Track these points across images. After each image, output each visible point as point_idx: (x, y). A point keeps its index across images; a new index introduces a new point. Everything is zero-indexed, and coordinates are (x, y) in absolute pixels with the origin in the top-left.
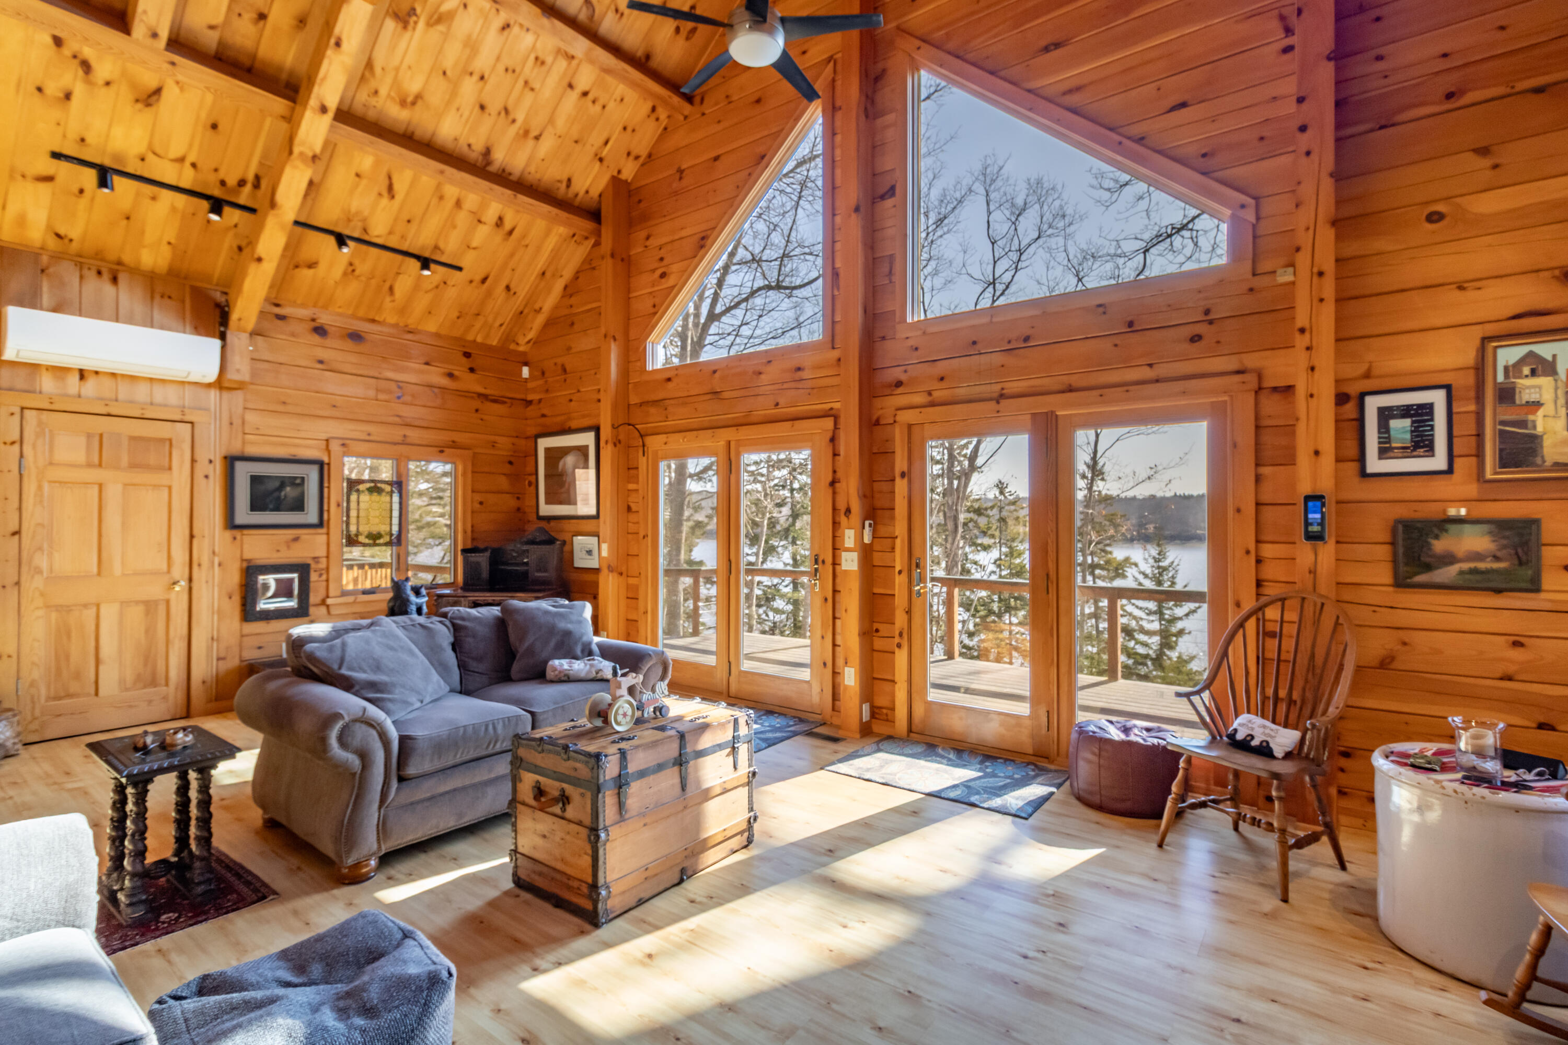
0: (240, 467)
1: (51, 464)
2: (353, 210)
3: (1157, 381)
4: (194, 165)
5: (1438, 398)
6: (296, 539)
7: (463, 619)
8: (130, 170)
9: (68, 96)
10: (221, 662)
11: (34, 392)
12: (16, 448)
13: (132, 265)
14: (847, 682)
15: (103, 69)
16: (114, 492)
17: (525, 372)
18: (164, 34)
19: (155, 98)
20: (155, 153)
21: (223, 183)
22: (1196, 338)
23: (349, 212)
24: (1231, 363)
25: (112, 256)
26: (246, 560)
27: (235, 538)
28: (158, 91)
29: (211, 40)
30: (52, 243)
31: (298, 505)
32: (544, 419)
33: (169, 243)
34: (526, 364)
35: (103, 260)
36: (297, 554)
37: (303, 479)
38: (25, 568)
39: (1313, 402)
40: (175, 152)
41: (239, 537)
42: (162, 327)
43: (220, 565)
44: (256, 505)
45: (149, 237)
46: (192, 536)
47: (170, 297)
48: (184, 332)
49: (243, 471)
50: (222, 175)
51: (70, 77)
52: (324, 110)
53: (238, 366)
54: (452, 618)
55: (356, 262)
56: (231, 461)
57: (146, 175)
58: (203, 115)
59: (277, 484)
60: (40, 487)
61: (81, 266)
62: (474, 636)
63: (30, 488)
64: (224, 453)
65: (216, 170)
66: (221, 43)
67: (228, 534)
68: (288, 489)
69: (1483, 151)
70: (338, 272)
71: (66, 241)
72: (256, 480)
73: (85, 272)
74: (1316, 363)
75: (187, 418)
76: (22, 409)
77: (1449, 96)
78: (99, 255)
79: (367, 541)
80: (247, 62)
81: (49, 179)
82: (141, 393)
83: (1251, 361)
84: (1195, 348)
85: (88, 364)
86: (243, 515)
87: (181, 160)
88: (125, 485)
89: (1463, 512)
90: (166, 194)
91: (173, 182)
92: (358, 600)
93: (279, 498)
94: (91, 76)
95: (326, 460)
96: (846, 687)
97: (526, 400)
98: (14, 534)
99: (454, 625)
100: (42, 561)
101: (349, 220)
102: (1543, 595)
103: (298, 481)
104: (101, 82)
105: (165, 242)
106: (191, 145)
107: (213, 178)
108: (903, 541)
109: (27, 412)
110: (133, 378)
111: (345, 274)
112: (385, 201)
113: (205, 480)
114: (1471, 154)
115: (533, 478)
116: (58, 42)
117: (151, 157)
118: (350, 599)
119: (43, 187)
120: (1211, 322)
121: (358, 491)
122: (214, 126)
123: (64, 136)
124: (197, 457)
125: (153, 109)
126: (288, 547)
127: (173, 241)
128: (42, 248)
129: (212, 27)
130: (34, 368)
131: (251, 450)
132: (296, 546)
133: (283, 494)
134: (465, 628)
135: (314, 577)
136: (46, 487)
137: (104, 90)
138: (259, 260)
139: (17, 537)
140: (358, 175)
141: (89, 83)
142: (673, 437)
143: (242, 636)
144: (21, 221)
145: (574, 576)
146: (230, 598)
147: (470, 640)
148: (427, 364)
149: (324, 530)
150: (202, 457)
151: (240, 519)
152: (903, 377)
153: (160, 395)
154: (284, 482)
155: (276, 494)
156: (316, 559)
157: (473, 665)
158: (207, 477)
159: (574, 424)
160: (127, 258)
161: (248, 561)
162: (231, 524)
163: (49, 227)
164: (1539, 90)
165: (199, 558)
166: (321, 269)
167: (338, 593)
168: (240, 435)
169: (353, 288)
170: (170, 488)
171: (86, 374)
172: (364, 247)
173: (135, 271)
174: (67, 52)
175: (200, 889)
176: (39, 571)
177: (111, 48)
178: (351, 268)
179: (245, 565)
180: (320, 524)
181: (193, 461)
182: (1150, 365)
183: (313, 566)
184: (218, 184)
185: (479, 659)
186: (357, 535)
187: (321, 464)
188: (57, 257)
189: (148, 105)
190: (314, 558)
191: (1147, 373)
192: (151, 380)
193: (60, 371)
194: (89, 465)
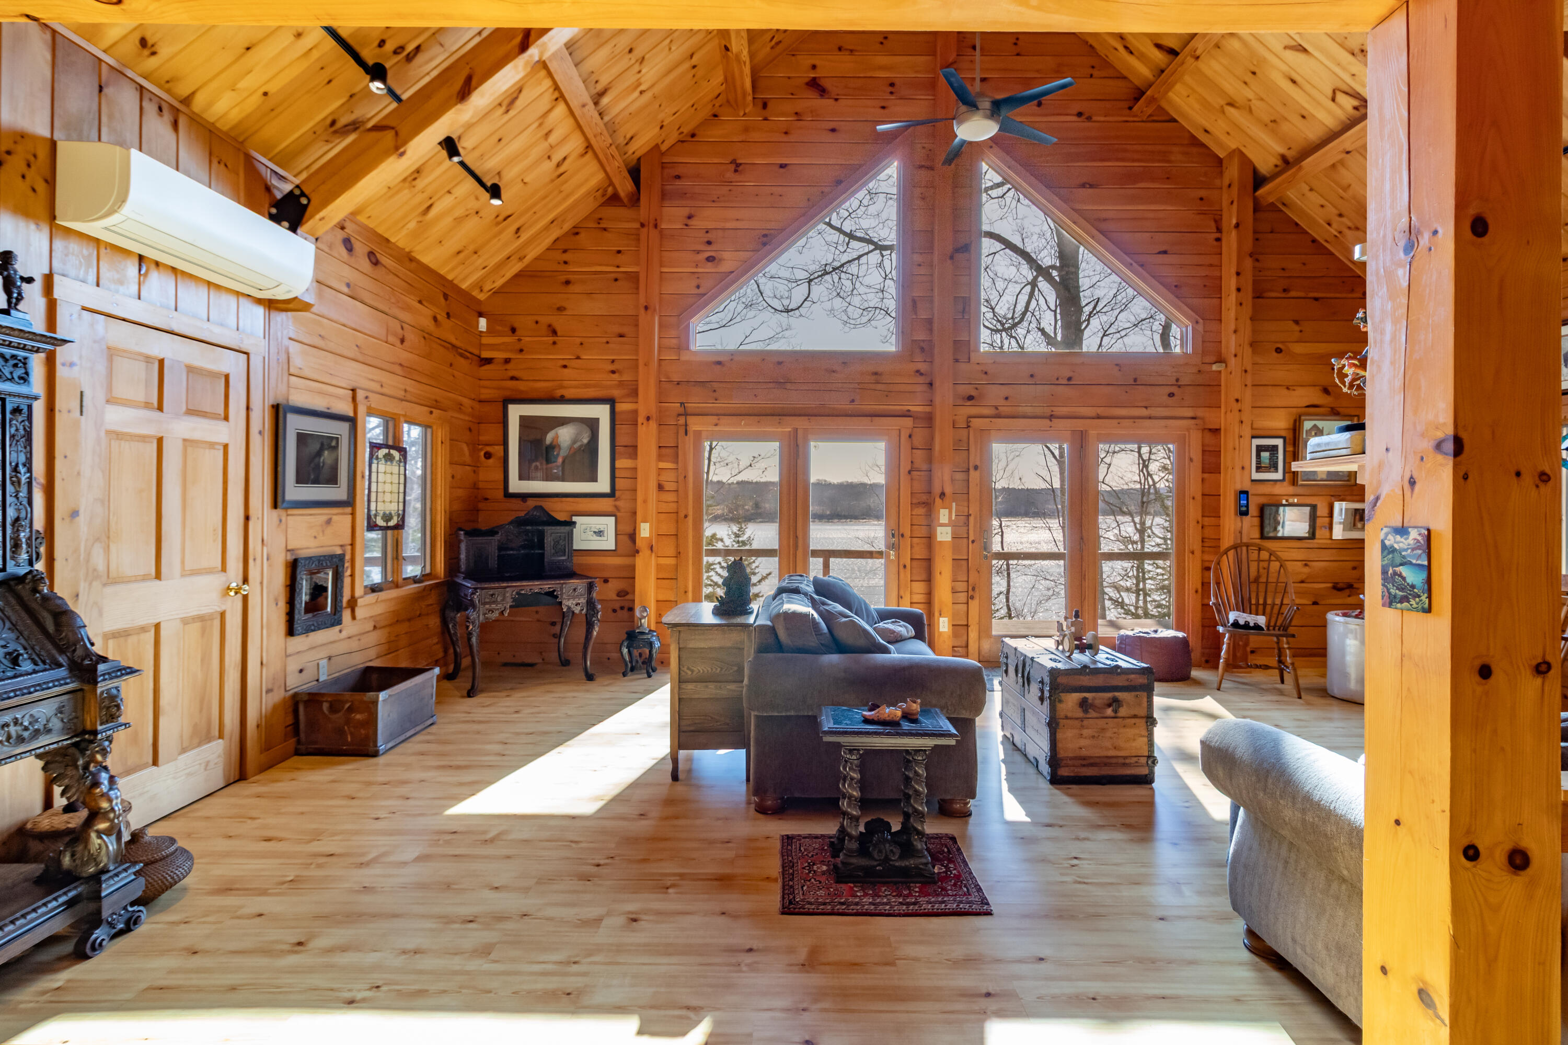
0: (287, 420)
3: (1150, 418)
5: (1279, 442)
6: (329, 521)
10: (270, 695)
14: (941, 630)
17: (483, 323)
21: (381, 44)
22: (1171, 395)
24: (1189, 413)
25: (184, 90)
26: (290, 551)
27: (279, 520)
31: (333, 474)
32: (514, 383)
33: (265, 94)
34: (481, 315)
36: (329, 542)
37: (337, 440)
39: (1242, 440)
41: (282, 519)
44: (301, 474)
45: (249, 81)
46: (247, 516)
47: (226, 166)
49: (291, 426)
50: (388, 34)
56: (277, 412)
59: (317, 446)
60: (97, 441)
61: (141, 92)
63: (88, 440)
64: (271, 401)
67: (274, 513)
68: (326, 453)
69: (1297, 322)
71: (147, 52)
72: (301, 440)
73: (146, 103)
74: (1244, 419)
75: (244, 346)
76: (83, 309)
77: (1285, 290)
79: (382, 523)
83: (1200, 412)
84: (1171, 401)
89: (1296, 501)
93: (319, 465)
95: (354, 416)
96: (940, 634)
97: (479, 357)
98: (72, 514)
102: (1315, 541)
103: (333, 443)
105: (261, 91)
107: (376, 35)
108: (975, 518)
112: (498, 113)
113: (259, 437)
114: (1291, 322)
115: (498, 450)
120: (1179, 386)
121: (377, 458)
124: (252, 403)
126: (324, 532)
127: (271, 92)
130: (94, 245)
132: (329, 529)
133: (322, 458)
139: (75, 519)
142: (724, 420)
143: (287, 656)
145: (576, 560)
148: (420, 302)
149: (351, 509)
151: (287, 494)
152: (973, 393)
154: (322, 444)
155: (316, 460)
158: (260, 432)
159: (568, 393)
160: (199, 99)
161: (292, 552)
164: (1316, 299)
165: (254, 549)
167: (362, 592)
168: (286, 376)
170: (226, 446)
171: (146, 265)
173: (196, 117)
178: (414, 176)
179: (290, 558)
180: (349, 501)
181: (248, 408)
182: (1146, 407)
183: (343, 558)
184: (376, 43)
186: (375, 516)
187: (350, 421)
188: (118, 71)
190: (343, 547)
191: (1144, 412)
193: (119, 255)
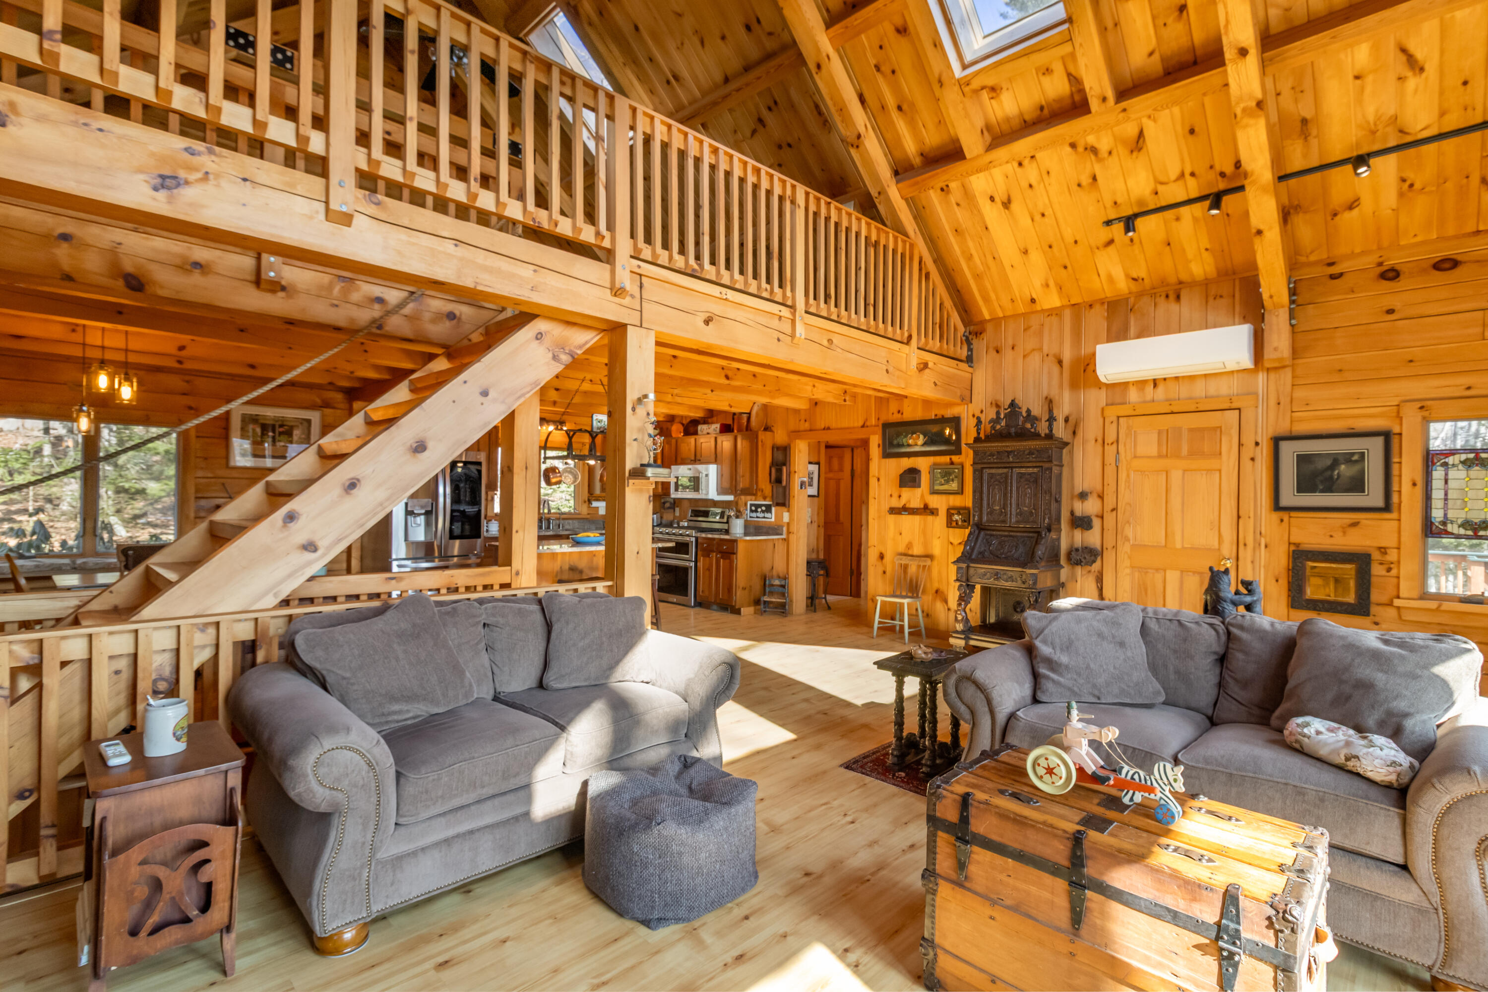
0: (1284, 446)
1: (1135, 457)
2: (1371, 118)
4: (1193, 174)
6: (1355, 524)
7: (1241, 627)
8: (1152, 206)
9: (1094, 178)
11: (1125, 403)
12: (1115, 445)
13: (1190, 280)
15: (1104, 144)
16: (1176, 476)
18: (1110, 94)
19: (1141, 140)
20: (1162, 183)
21: (1223, 175)
23: (1368, 122)
25: (1172, 279)
26: (1294, 544)
27: (1282, 521)
28: (1141, 134)
29: (1155, 65)
30: (1134, 287)
31: (1357, 485)
33: (1207, 250)
35: (1168, 285)
36: (1353, 541)
37: (1362, 455)
38: (1119, 537)
40: (1174, 173)
41: (1286, 519)
42: (1215, 326)
43: (1266, 546)
44: (1305, 484)
45: (1191, 252)
46: (1239, 517)
47: (1221, 296)
48: (1234, 324)
49: (1289, 451)
50: (1218, 168)
51: (1091, 165)
52: (1243, 52)
53: (1275, 344)
54: (1229, 624)
55: (1410, 175)
56: (1276, 441)
57: (1164, 204)
58: (1179, 128)
59: (1329, 462)
60: (1128, 476)
61: (1153, 296)
62: (1246, 653)
63: (1123, 476)
64: (1271, 432)
65: (1211, 167)
66: (1163, 60)
67: (1276, 516)
68: (1343, 467)
70: (1390, 197)
71: (1140, 281)
72: (1303, 459)
73: (1158, 299)
75: (1234, 405)
76: (1118, 417)
78: (1163, 282)
79: (1462, 531)
80: (1189, 58)
81: (1111, 242)
82: (1199, 390)
85: (1159, 374)
86: (1289, 497)
87: (1182, 175)
88: (1185, 471)
90: (1185, 211)
91: (1185, 198)
92: (1443, 608)
93: (1331, 477)
94: (1100, 156)
95: (1396, 429)
98: (1113, 510)
99: (1229, 633)
100: (1129, 532)
101: (1373, 133)
103: (1356, 458)
104: (1106, 155)
105: (1203, 251)
106: (1182, 161)
107: (1212, 176)
109: (1121, 420)
110: (1192, 378)
111: (1401, 195)
112: (1412, 82)
113: (1251, 462)
116: (1073, 146)
117: (1160, 188)
118: (1433, 605)
119: (1111, 249)
121: (1445, 465)
122: (1192, 132)
123: (1105, 208)
124: (1243, 441)
125: (1144, 149)
126: (1344, 533)
127: (1208, 247)
128: (1130, 293)
129: (1151, 54)
130: (1125, 385)
131: (1301, 428)
132: (1353, 531)
133: (1336, 472)
134: (1238, 639)
135: (1377, 570)
136: (1132, 474)
137: (1110, 159)
138: (1259, 232)
139: (1115, 512)
140: (1357, 77)
141: (1100, 160)
144: (1111, 279)
146: (1277, 581)
147: (1240, 656)
149: (1394, 515)
150: (1249, 441)
151: (1284, 502)
153: (1213, 388)
154: (1336, 460)
155: (1329, 473)
156: (1383, 550)
157: (1234, 689)
158: (1253, 459)
160: (1184, 277)
161: (1297, 545)
162: (1277, 506)
163: (1127, 276)
165: (1245, 538)
166: (1367, 204)
167: (1415, 594)
168: (1289, 414)
169: (1421, 206)
170: (1220, 471)
171: (1157, 382)
172: (1412, 151)
173: (1192, 284)
174: (1080, 149)
175: (924, 769)
176: (1128, 540)
177: (1086, 131)
178: (1406, 186)
179: (1292, 548)
180: (1387, 508)
181: (1240, 445)
183: (1376, 555)
184: (1219, 178)
185: (1245, 684)
186: (1444, 523)
187: (1387, 435)
188: (1140, 295)
189: (1140, 150)
190: (1380, 548)
192: (1205, 375)
193: (1141, 384)
194: (1160, 456)
